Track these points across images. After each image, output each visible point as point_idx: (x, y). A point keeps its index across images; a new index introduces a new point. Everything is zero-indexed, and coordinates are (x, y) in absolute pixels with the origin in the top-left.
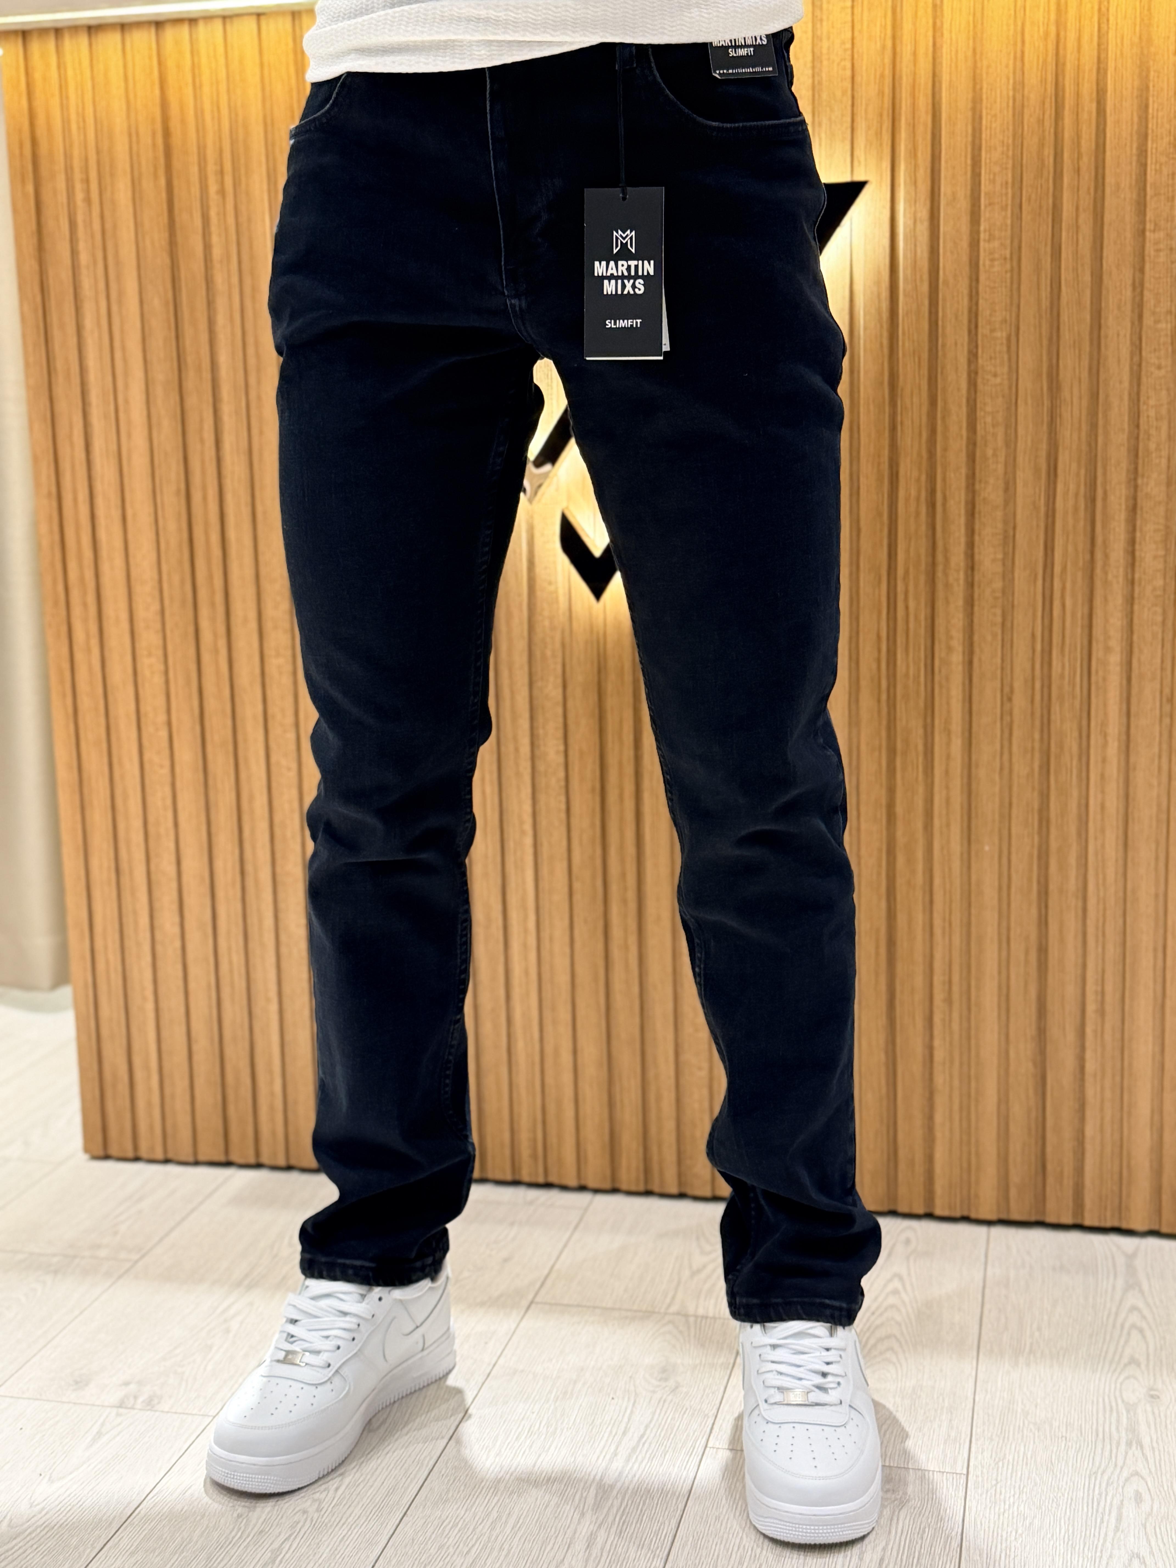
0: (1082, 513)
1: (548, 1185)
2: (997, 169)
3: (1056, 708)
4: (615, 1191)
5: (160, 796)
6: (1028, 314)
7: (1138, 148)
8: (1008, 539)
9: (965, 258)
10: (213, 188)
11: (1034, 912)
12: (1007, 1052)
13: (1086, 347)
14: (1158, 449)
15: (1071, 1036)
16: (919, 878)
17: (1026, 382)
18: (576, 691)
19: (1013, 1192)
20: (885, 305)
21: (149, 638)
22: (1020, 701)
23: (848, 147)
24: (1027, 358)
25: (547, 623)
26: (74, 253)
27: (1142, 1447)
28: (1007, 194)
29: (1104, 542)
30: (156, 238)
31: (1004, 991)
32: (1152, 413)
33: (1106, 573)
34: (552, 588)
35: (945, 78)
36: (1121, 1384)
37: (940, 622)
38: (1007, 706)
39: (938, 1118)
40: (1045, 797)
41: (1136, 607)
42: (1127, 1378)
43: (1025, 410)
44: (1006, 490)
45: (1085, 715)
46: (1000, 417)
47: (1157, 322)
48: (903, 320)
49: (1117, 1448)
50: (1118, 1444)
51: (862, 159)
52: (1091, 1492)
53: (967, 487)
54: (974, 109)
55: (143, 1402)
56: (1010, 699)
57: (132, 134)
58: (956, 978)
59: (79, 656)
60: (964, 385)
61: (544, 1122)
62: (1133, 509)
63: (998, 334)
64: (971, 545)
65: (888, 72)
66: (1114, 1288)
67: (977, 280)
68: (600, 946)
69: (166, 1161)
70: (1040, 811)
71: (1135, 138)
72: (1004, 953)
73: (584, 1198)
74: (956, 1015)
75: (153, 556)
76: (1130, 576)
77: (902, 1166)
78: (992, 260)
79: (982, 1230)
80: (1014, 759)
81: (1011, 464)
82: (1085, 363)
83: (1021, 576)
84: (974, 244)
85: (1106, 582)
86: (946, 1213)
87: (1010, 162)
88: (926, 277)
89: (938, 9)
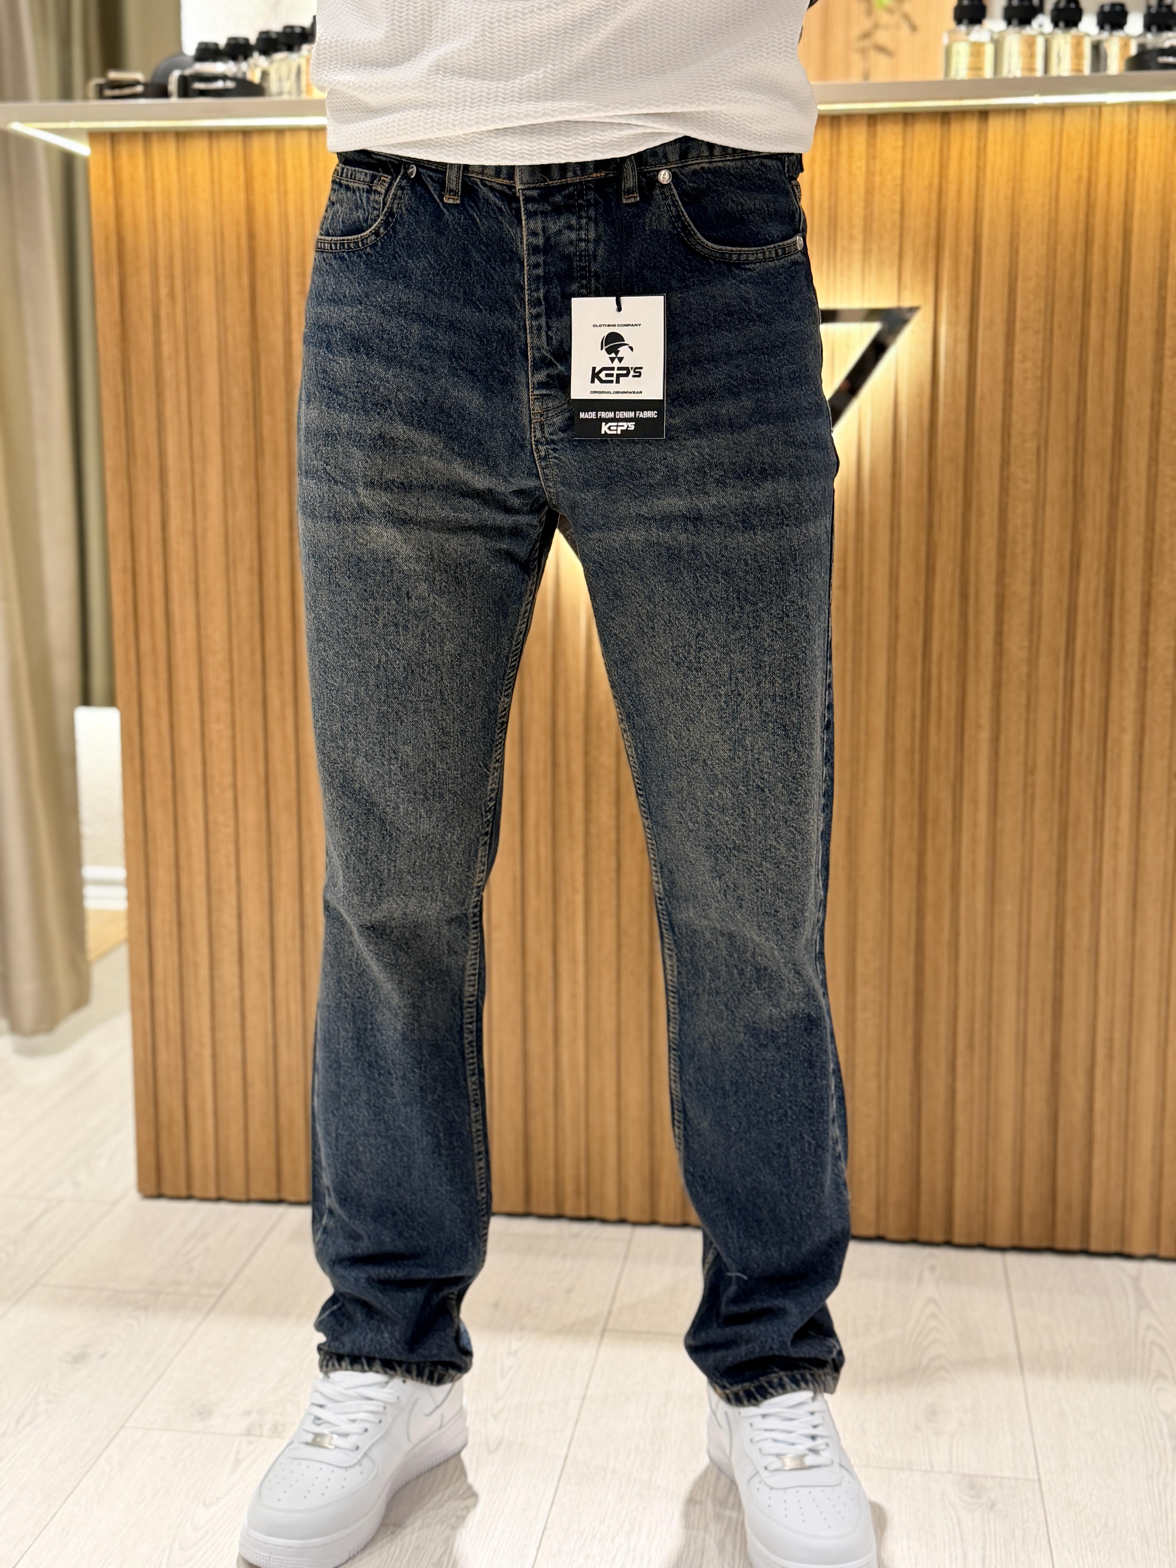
0: (1101, 607)
1: (589, 1219)
2: (1031, 297)
3: (1074, 781)
4: (653, 1223)
5: (223, 854)
6: (1056, 427)
7: (1159, 283)
8: (1034, 628)
9: (1000, 376)
11: (1050, 966)
12: (1023, 1093)
13: (1108, 458)
14: (1171, 551)
15: (1082, 1078)
16: (946, 936)
17: (1053, 489)
19: (1026, 1222)
20: (926, 416)
21: (218, 705)
22: (1042, 777)
23: (896, 273)
24: (1056, 467)
26: (157, 344)
28: (1039, 320)
29: (1121, 633)
30: (239, 332)
31: (1022, 1038)
32: (1166, 519)
33: (1122, 661)
35: (987, 215)
36: (1155, 1396)
37: (970, 702)
38: (1030, 780)
39: (959, 1154)
40: (1062, 861)
41: (1148, 692)
42: (1159, 1390)
43: (1051, 514)
44: (1033, 584)
45: (1100, 788)
46: (1029, 520)
47: (1173, 438)
48: (942, 430)
51: (908, 283)
53: (997, 581)
54: (1011, 243)
55: (269, 1430)
56: (1032, 773)
57: (219, 236)
58: (978, 1026)
59: (149, 720)
60: (996, 490)
61: (588, 1160)
62: (1147, 604)
63: (1029, 445)
64: (999, 634)
65: (934, 207)
66: (1128, 1309)
67: (1011, 396)
69: (219, 1199)
70: (1058, 874)
72: (1022, 1004)
73: (624, 1230)
74: (977, 1060)
75: (225, 628)
76: (1143, 665)
77: (924, 1198)
78: (1026, 379)
79: (997, 1256)
80: (1035, 828)
81: (1038, 562)
82: (1107, 473)
83: (1045, 663)
84: (1009, 364)
85: (1122, 669)
86: (965, 1241)
87: (1044, 291)
89: (981, 152)
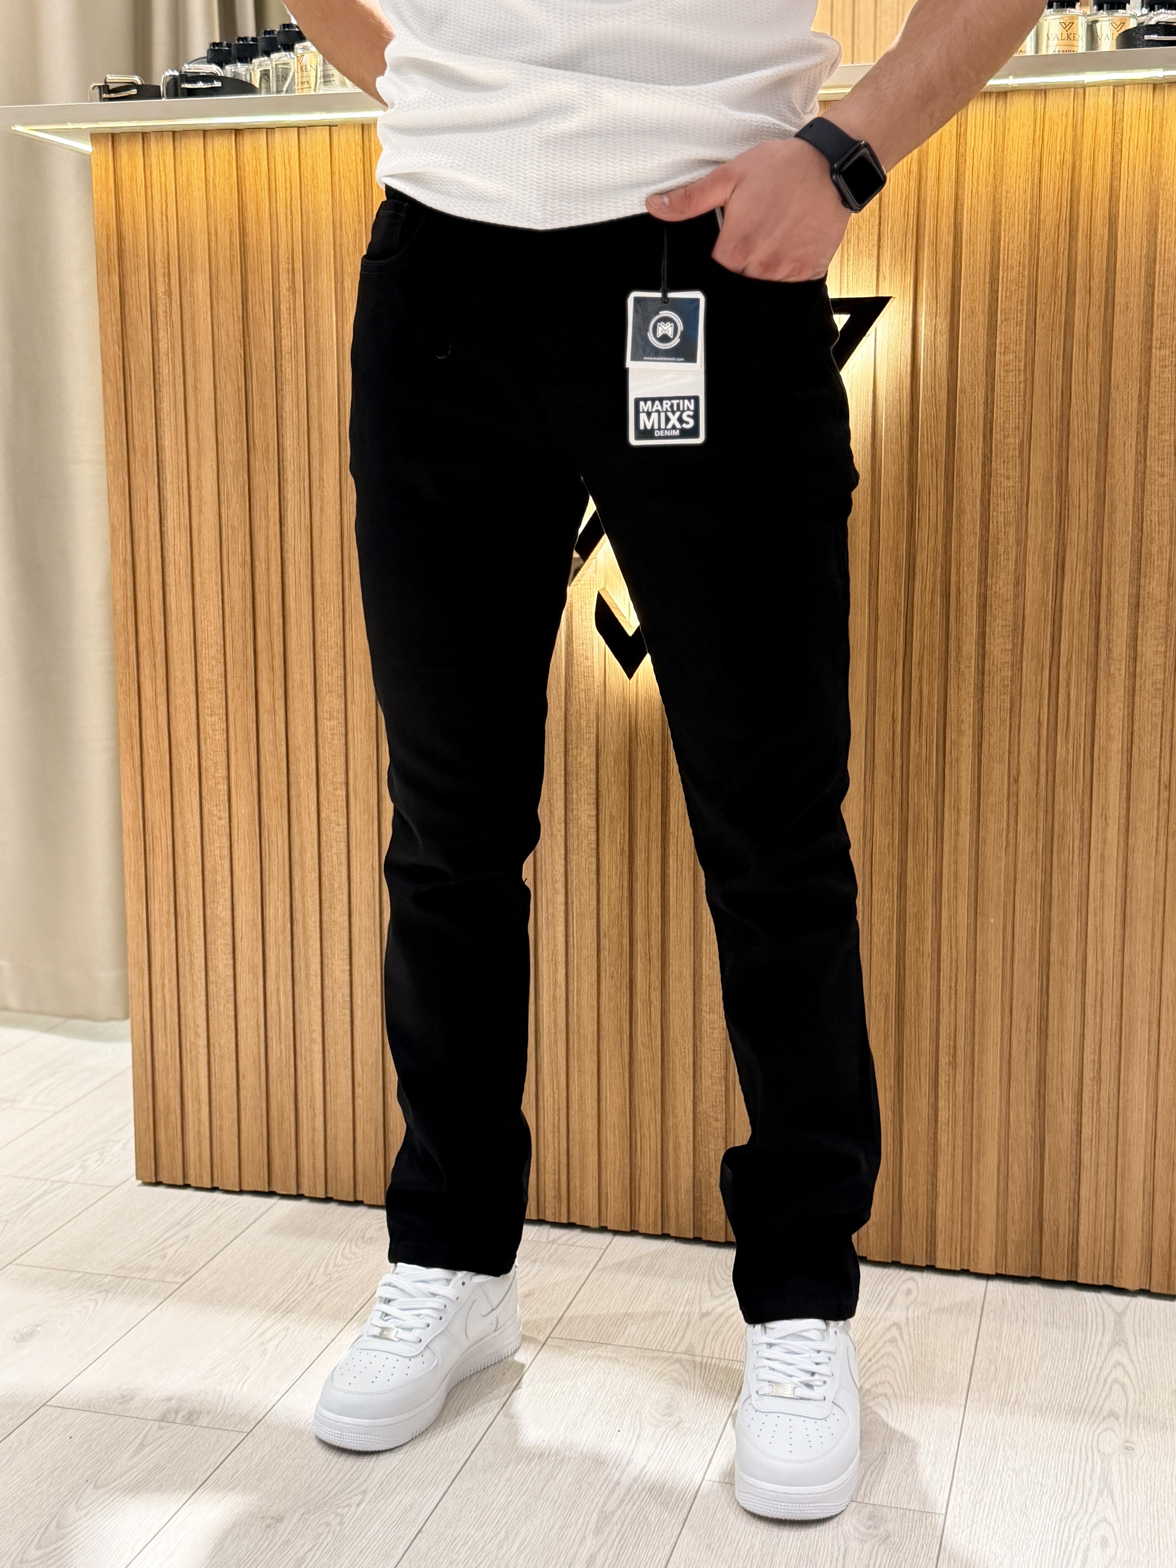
0: (1087, 609)
1: (570, 1225)
2: (1014, 287)
3: (1059, 790)
4: (633, 1233)
5: (217, 846)
6: (1040, 422)
7: (1146, 270)
8: (1018, 630)
9: (981, 368)
10: (284, 285)
11: (1036, 982)
12: (1008, 1115)
13: (1094, 454)
14: (1160, 551)
15: (1069, 1101)
16: (928, 948)
17: (1036, 485)
18: (608, 760)
19: (1011, 1249)
20: (906, 410)
21: (212, 698)
22: (1026, 784)
23: (875, 263)
24: (1039, 463)
25: (582, 695)
26: (154, 340)
27: (1112, 1496)
28: (1022, 311)
29: (1108, 636)
30: (231, 328)
31: (1006, 1056)
32: (1155, 518)
33: (1109, 666)
34: (589, 663)
35: (967, 202)
36: (1099, 1435)
37: (952, 706)
38: (1014, 788)
39: (941, 1175)
40: (1048, 873)
41: (1137, 698)
42: (1106, 1429)
43: (1035, 512)
44: (1017, 584)
45: (1087, 799)
46: (1012, 517)
47: (1161, 433)
48: (922, 425)
49: (1089, 1495)
50: (1090, 1491)
51: (887, 275)
52: (1060, 1535)
53: (980, 582)
54: (993, 230)
55: (183, 1416)
56: (1017, 781)
57: (211, 235)
58: (961, 1043)
59: (147, 712)
60: (978, 487)
62: (1136, 607)
63: (1011, 440)
64: (982, 636)
65: (913, 195)
66: (1101, 1343)
67: (993, 390)
68: (626, 1000)
69: (214, 1189)
70: (1043, 886)
71: (1144, 261)
72: (1007, 1021)
73: (604, 1239)
74: (959, 1078)
75: (218, 621)
76: (1131, 669)
77: (906, 1219)
78: (1007, 371)
79: (982, 1283)
80: (1020, 838)
81: (1021, 562)
82: (1093, 468)
83: (1029, 667)
84: (991, 355)
85: (1109, 675)
86: (947, 1266)
87: (1026, 281)
88: (945, 385)
89: (961, 137)
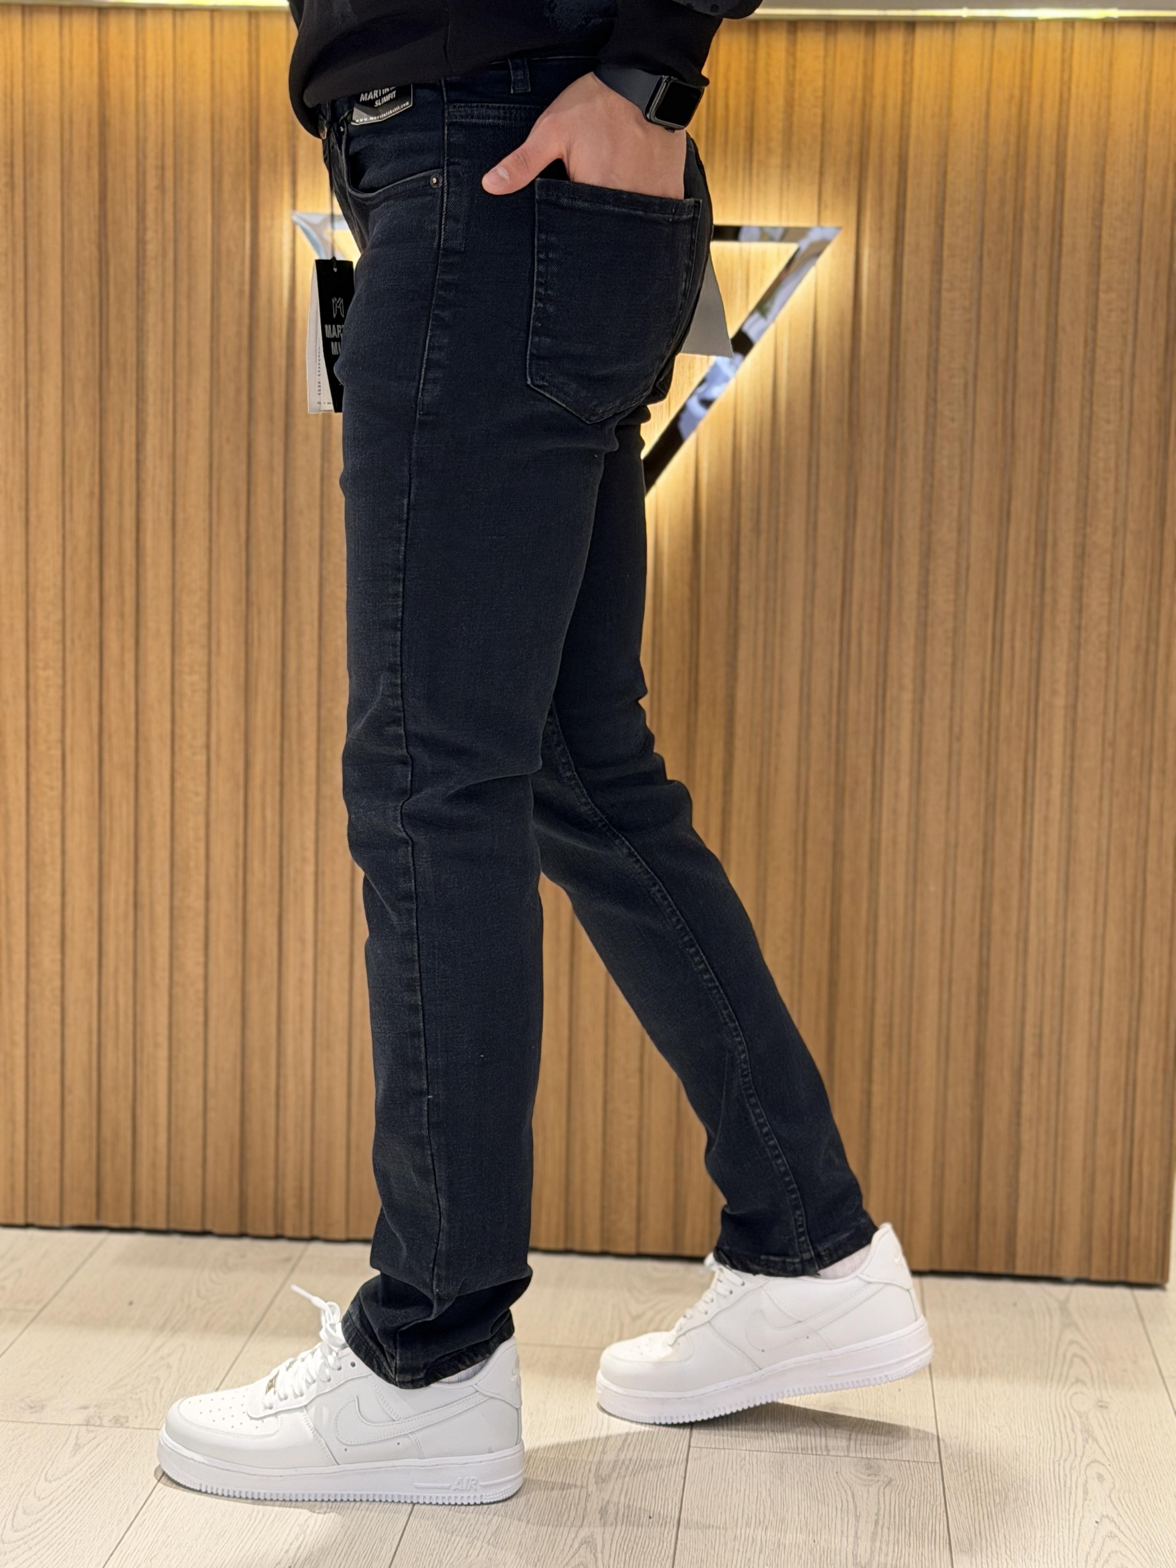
0: (1032, 557)
2: (960, 223)
3: (1003, 749)
5: (47, 819)
6: (986, 363)
7: (1094, 212)
8: (961, 580)
9: (927, 306)
11: (976, 953)
12: (945, 1097)
13: (1040, 398)
14: (1106, 500)
15: (1008, 1079)
16: (864, 918)
17: (982, 428)
19: (946, 1242)
20: (847, 344)
21: (46, 649)
22: (968, 741)
23: (816, 191)
24: (984, 405)
27: (1097, 1442)
28: (968, 247)
29: (1054, 587)
30: (85, 228)
31: (944, 1034)
32: (1101, 465)
33: (1054, 618)
35: (913, 132)
36: (1071, 1397)
37: (893, 659)
38: (955, 747)
39: (875, 1165)
40: (989, 836)
41: (1082, 652)
42: (1076, 1393)
43: (980, 456)
44: (960, 531)
45: (1030, 757)
46: (956, 461)
47: (1107, 378)
48: (865, 361)
51: (829, 202)
53: (923, 528)
54: (940, 163)
56: (959, 739)
58: (897, 1021)
60: (922, 428)
62: (1081, 556)
63: (957, 381)
64: (925, 584)
65: (858, 122)
66: (1051, 1326)
67: (938, 328)
69: (27, 1226)
70: (985, 852)
71: (1091, 202)
74: (895, 1060)
76: (1077, 622)
78: (953, 309)
80: (962, 799)
81: (966, 508)
82: (1039, 413)
83: (972, 616)
84: (937, 292)
85: (1054, 627)
87: (973, 217)
88: (888, 321)
89: (908, 65)
